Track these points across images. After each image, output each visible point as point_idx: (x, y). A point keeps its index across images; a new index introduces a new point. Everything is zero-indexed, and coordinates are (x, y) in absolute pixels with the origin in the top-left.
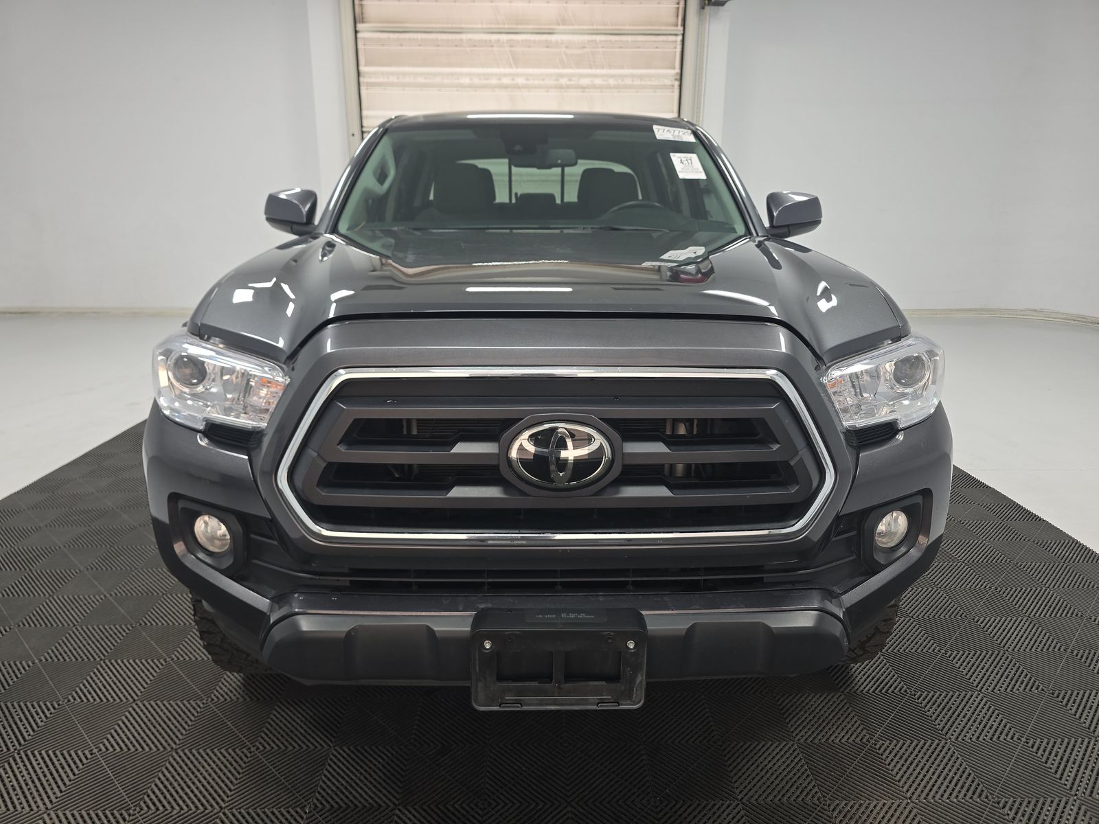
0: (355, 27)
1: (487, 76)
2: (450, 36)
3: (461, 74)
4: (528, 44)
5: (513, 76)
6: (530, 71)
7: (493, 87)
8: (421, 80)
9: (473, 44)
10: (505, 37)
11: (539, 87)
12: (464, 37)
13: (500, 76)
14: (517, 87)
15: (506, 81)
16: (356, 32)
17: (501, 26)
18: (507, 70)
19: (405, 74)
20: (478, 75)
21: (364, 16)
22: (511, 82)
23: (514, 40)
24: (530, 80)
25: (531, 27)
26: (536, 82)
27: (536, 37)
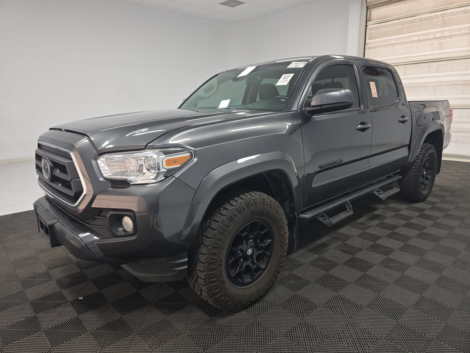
0: (366, 24)
1: (427, 35)
2: (410, 19)
3: (414, 36)
4: (453, 14)
5: (442, 32)
6: (453, 27)
7: (430, 39)
8: (393, 42)
9: (421, 20)
10: (440, 13)
11: (458, 35)
12: (417, 17)
13: (434, 33)
14: (445, 37)
15: (438, 35)
16: (366, 26)
17: (438, 8)
18: (439, 30)
19: (385, 41)
20: (422, 35)
21: (371, 18)
22: (441, 35)
23: (445, 14)
24: (452, 32)
25: (456, 5)
26: (456, 33)
27: (459, 9)
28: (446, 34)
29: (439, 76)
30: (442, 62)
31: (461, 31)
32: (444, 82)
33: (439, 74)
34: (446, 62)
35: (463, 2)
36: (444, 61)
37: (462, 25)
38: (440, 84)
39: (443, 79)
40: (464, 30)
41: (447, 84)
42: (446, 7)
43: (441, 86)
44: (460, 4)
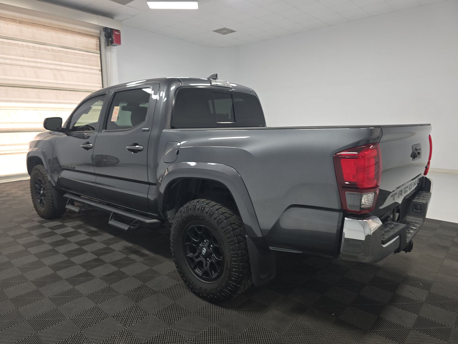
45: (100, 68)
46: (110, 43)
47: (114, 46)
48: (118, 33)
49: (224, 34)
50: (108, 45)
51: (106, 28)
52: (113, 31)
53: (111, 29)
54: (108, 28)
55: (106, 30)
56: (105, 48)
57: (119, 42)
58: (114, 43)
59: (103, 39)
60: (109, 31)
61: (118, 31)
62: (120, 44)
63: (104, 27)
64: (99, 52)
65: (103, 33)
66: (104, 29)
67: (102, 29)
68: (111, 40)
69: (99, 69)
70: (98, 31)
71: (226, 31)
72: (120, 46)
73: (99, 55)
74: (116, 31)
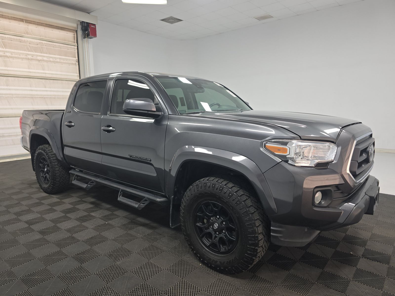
22: (4, 54)
23: (3, 37)
24: (13, 54)
25: (12, 33)
26: (16, 56)
27: (15, 37)
28: (8, 54)
29: (10, 89)
30: (10, 77)
31: (20, 55)
32: (15, 94)
33: (9, 87)
34: (13, 78)
35: (17, 33)
36: (11, 77)
37: (20, 50)
38: (12, 96)
39: (13, 92)
40: (23, 55)
41: (18, 96)
42: (3, 31)
43: (13, 98)
44: (15, 33)
45: (77, 58)
46: (86, 36)
47: (91, 38)
48: (94, 27)
49: (172, 23)
50: (84, 38)
51: (83, 22)
52: (89, 25)
53: (87, 23)
54: (84, 22)
55: (83, 23)
56: (82, 40)
57: (95, 35)
58: (91, 36)
59: (80, 33)
60: (86, 25)
61: (94, 25)
62: (96, 37)
63: (81, 22)
64: (77, 44)
65: (80, 27)
66: (81, 23)
67: (79, 23)
68: (87, 33)
69: (77, 60)
70: (75, 25)
71: (173, 20)
72: (96, 38)
73: (76, 47)
74: (92, 25)
